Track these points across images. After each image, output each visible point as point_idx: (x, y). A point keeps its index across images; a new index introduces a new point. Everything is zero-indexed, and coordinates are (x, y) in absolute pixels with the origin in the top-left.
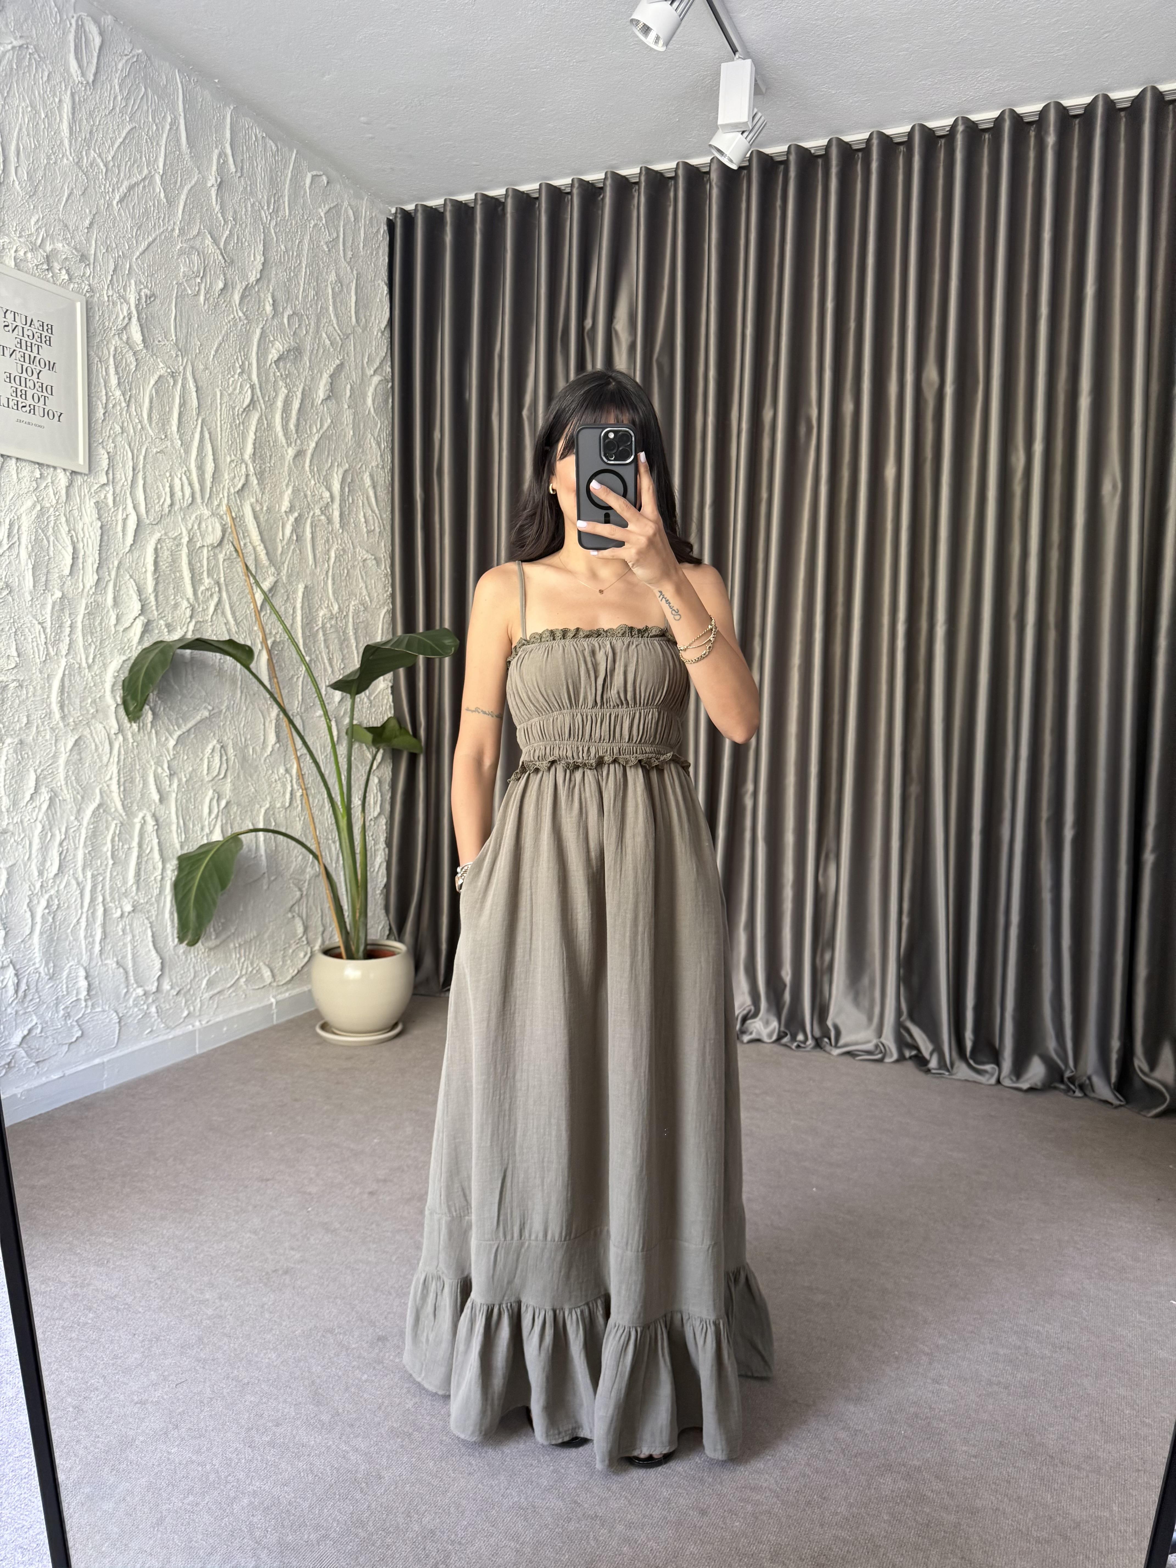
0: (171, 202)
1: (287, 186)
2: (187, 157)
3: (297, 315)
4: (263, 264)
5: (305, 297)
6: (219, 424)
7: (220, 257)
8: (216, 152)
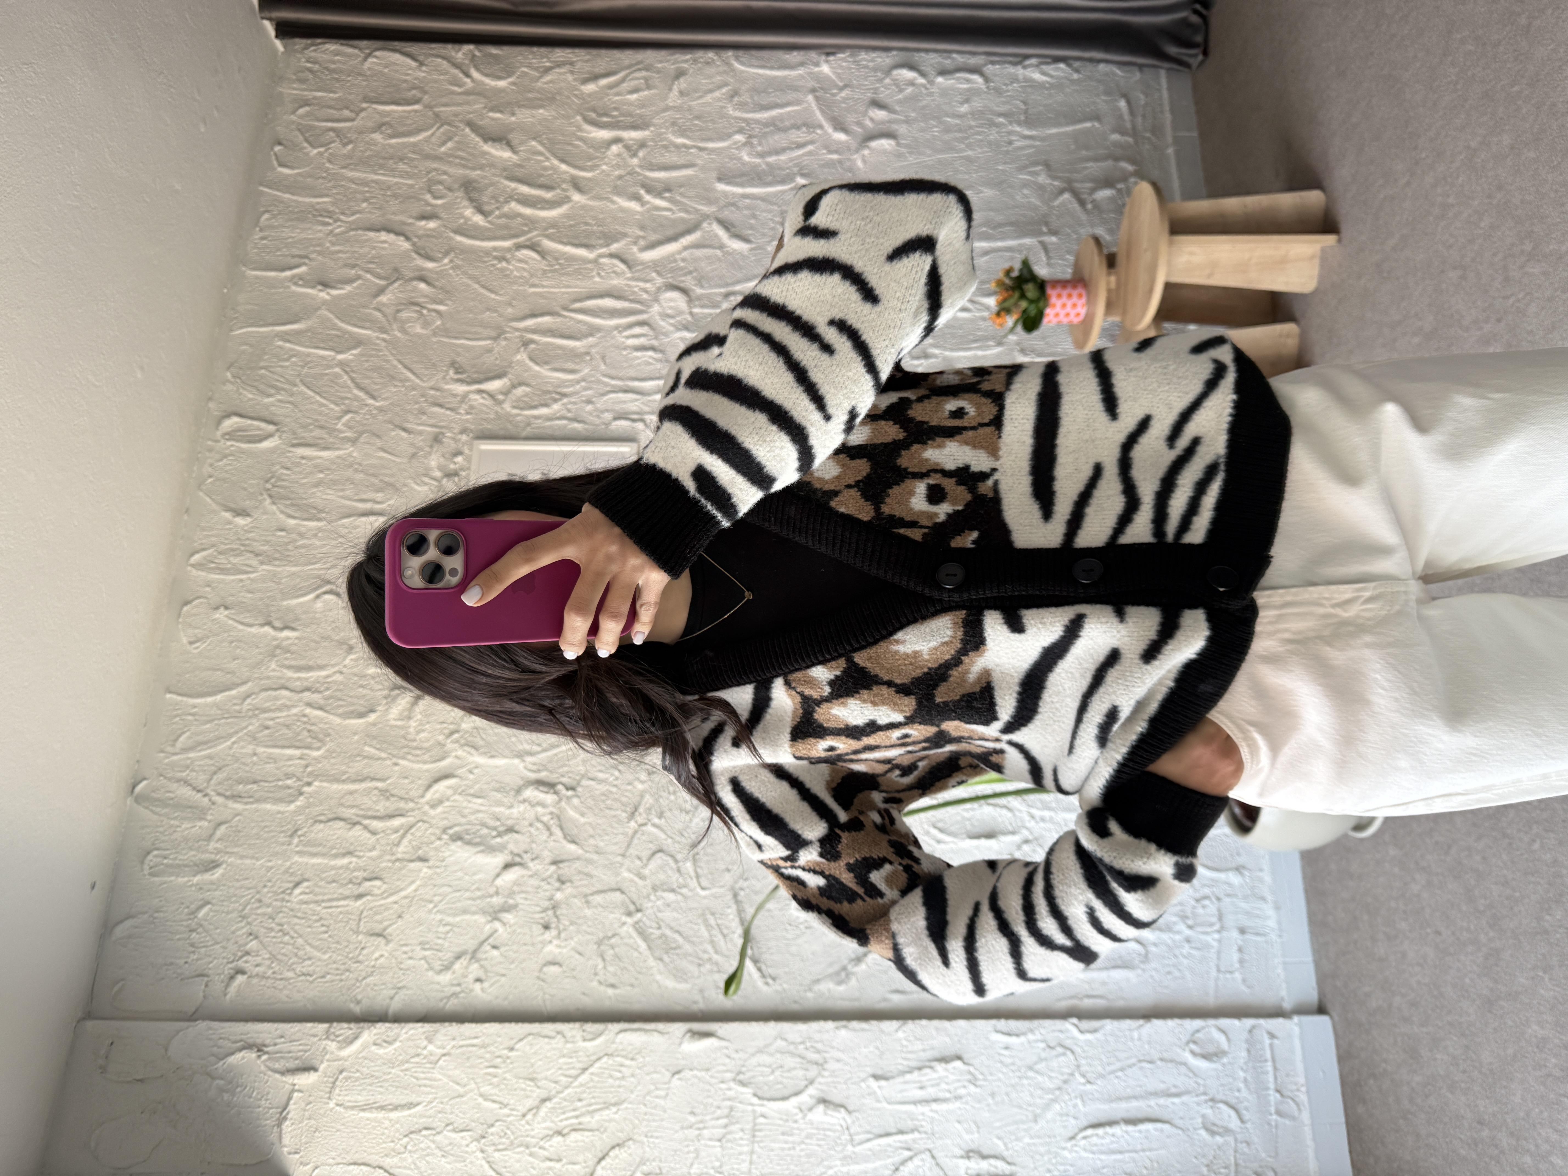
0: (358, 342)
1: (300, 199)
2: (310, 323)
3: (430, 186)
4: (389, 231)
5: (409, 176)
6: (563, 290)
7: (396, 285)
8: (294, 288)
